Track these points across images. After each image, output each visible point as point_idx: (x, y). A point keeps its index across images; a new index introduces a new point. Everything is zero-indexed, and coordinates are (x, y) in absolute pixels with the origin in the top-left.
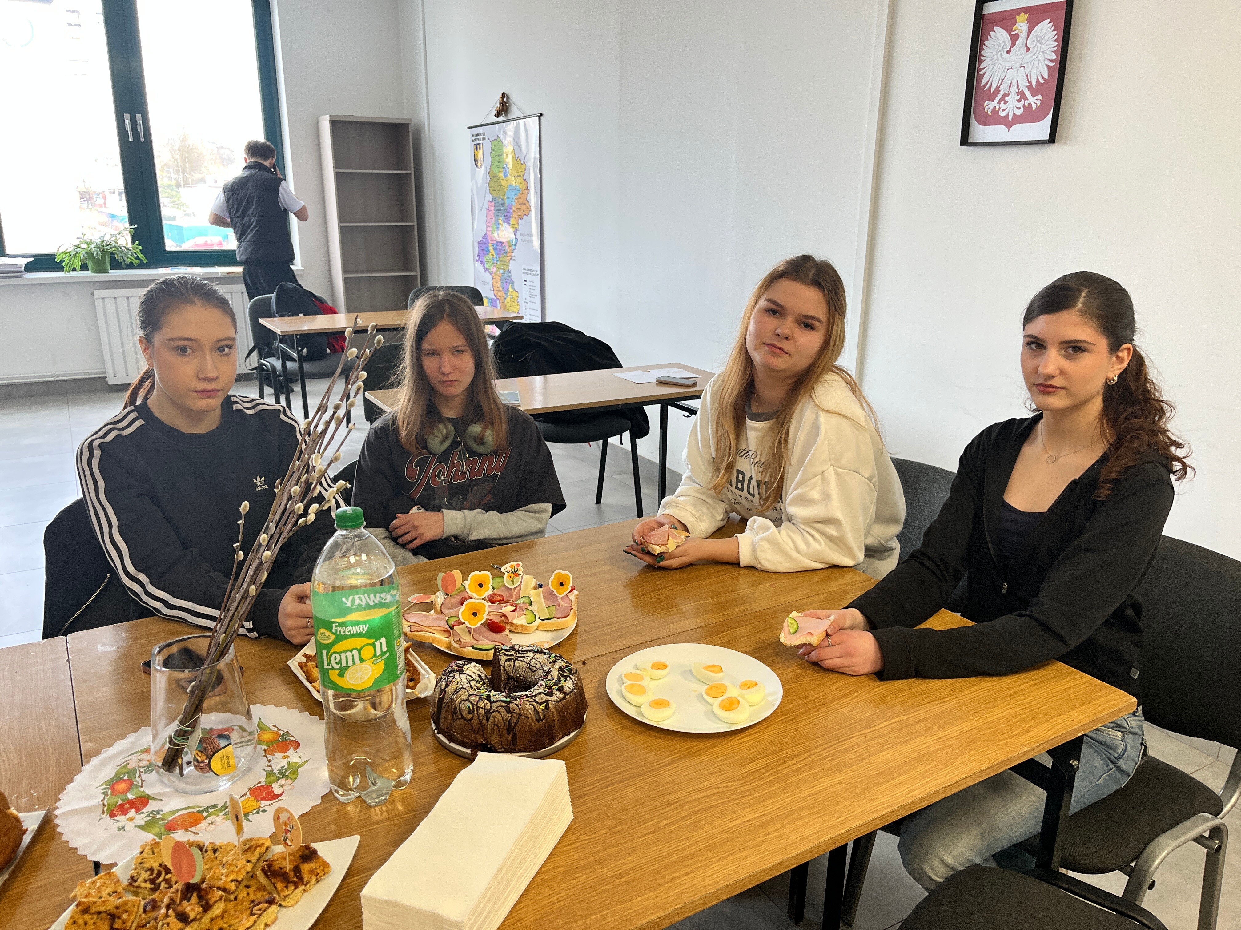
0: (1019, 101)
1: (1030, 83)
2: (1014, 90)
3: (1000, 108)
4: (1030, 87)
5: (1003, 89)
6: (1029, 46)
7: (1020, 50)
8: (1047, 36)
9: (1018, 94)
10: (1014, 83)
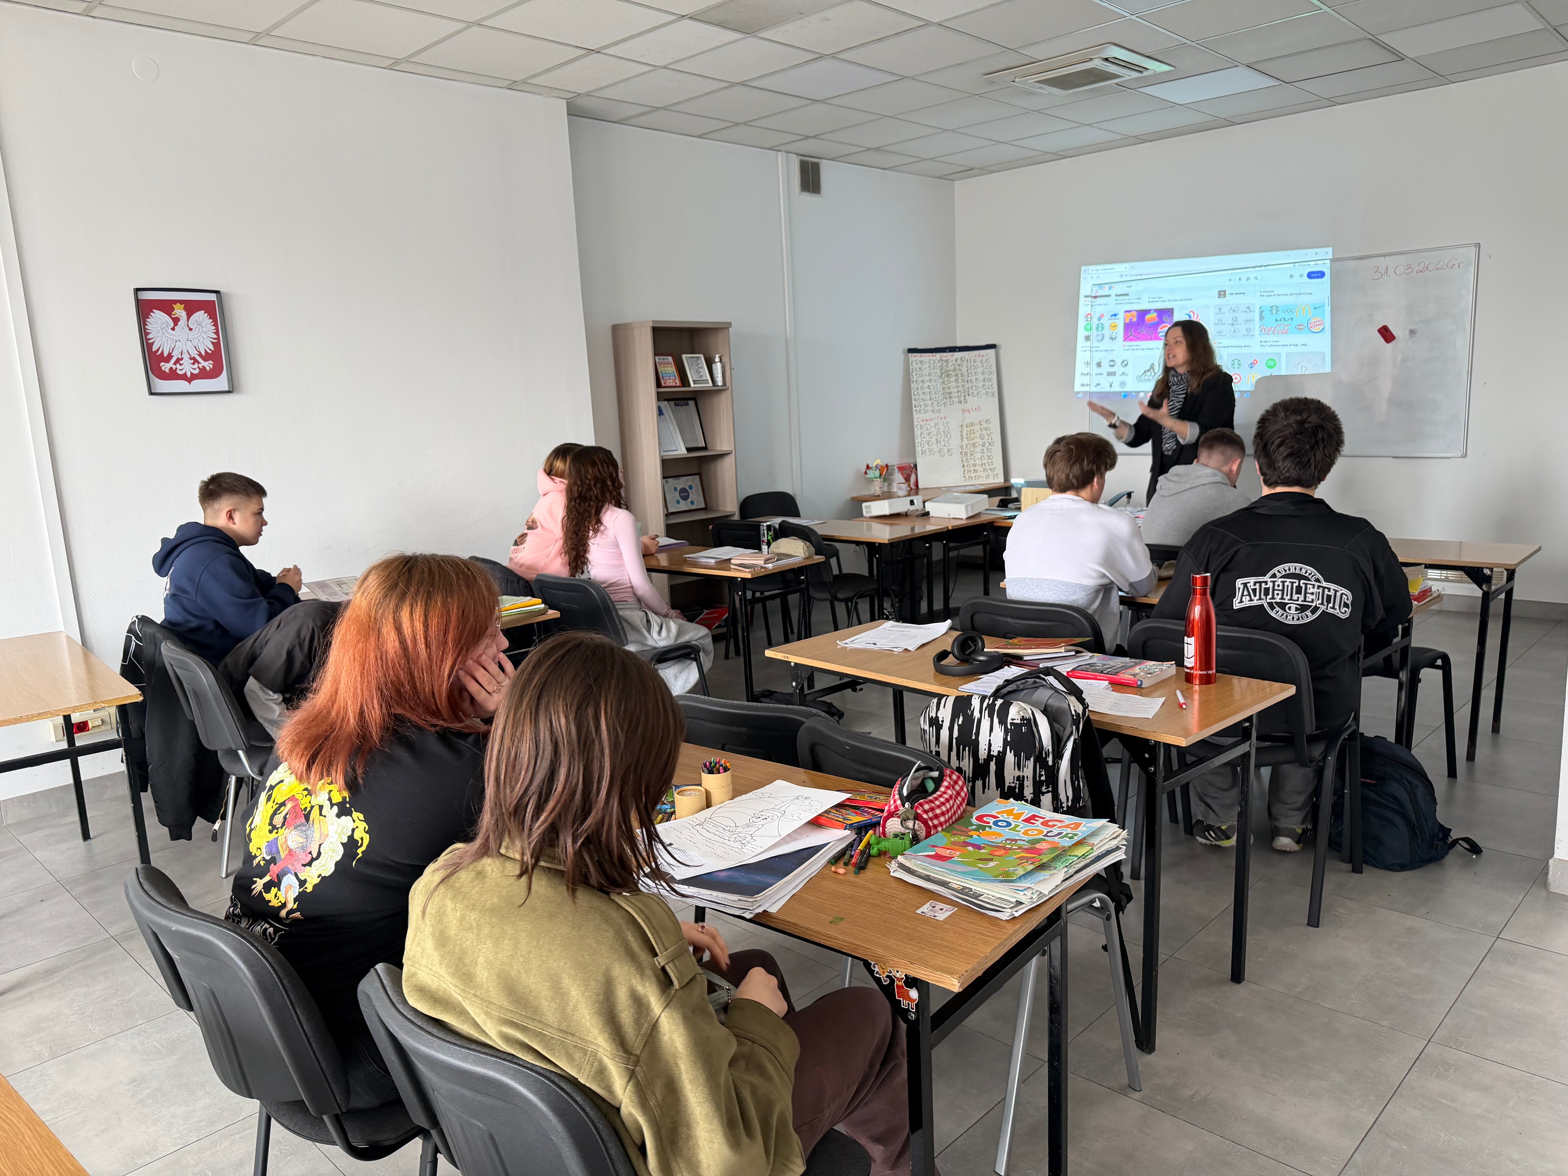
0: (193, 364)
1: (199, 352)
2: (186, 357)
3: (176, 369)
4: (200, 355)
5: (176, 355)
6: (191, 327)
7: (183, 328)
8: (205, 322)
9: (191, 359)
10: (185, 351)
